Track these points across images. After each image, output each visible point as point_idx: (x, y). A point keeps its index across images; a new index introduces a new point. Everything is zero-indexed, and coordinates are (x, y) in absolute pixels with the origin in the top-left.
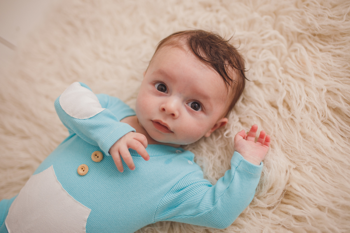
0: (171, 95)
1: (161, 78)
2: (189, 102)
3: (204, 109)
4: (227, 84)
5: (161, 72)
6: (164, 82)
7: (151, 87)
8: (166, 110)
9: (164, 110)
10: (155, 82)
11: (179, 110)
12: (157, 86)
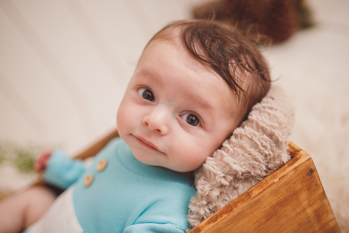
0: (157, 104)
1: (145, 81)
2: (183, 113)
3: (202, 124)
5: (145, 73)
6: (149, 86)
7: (133, 93)
8: (149, 124)
9: (147, 124)
10: (138, 87)
11: (167, 125)
12: (141, 91)
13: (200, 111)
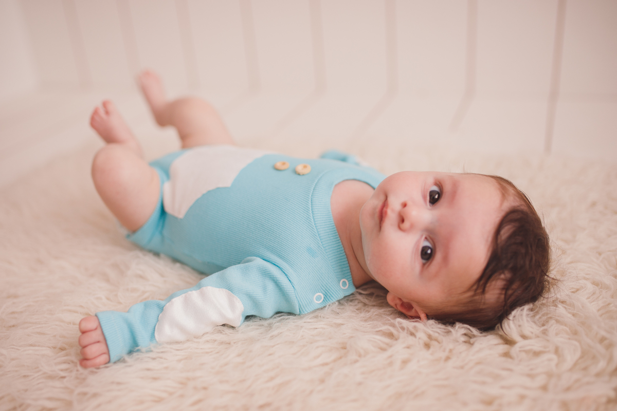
0: (431, 210)
1: (447, 188)
2: (430, 240)
3: (426, 266)
4: (475, 287)
5: (455, 185)
6: (444, 194)
7: (431, 180)
8: (406, 208)
9: (405, 206)
10: (438, 183)
11: (412, 227)
12: (435, 188)
13: (438, 257)
